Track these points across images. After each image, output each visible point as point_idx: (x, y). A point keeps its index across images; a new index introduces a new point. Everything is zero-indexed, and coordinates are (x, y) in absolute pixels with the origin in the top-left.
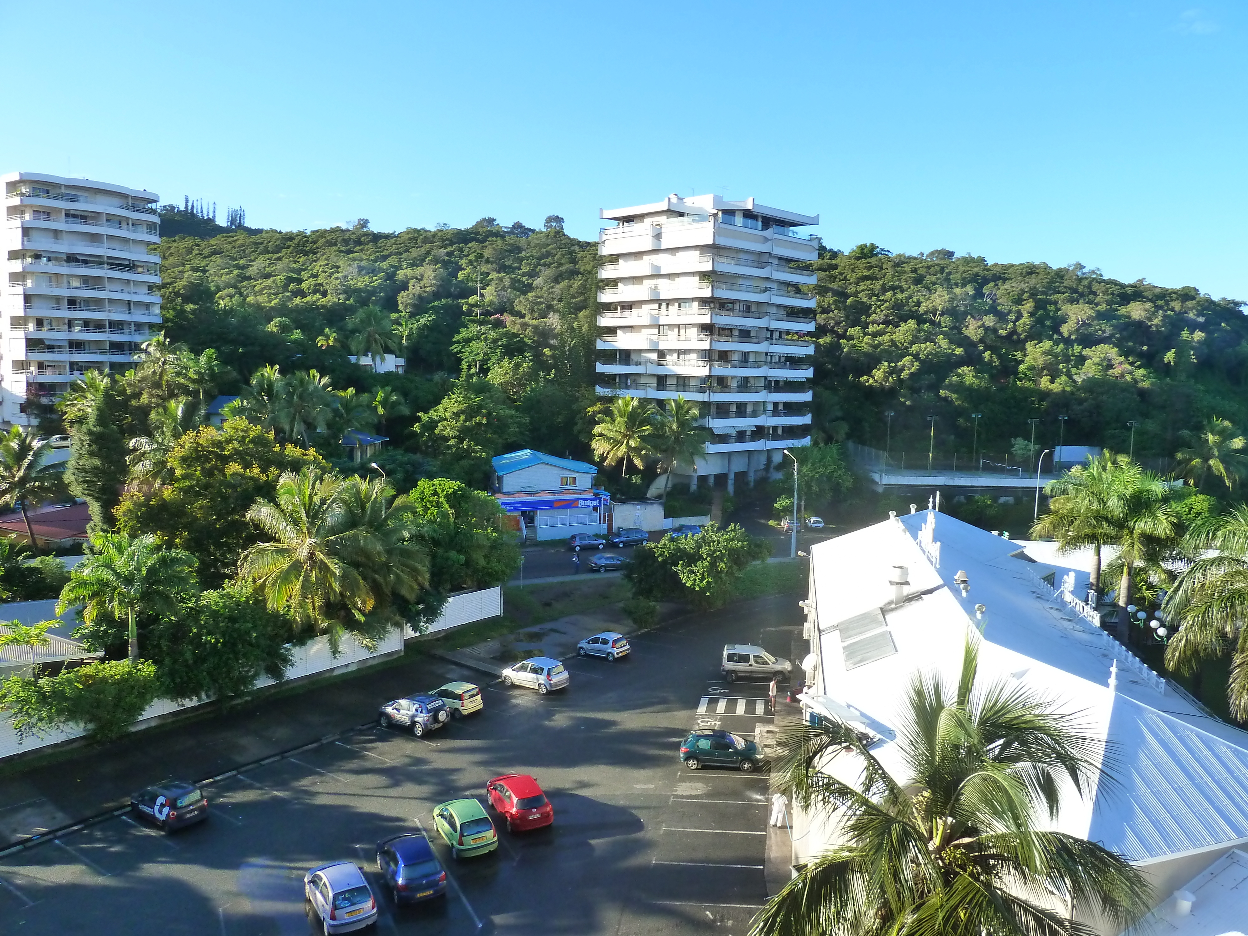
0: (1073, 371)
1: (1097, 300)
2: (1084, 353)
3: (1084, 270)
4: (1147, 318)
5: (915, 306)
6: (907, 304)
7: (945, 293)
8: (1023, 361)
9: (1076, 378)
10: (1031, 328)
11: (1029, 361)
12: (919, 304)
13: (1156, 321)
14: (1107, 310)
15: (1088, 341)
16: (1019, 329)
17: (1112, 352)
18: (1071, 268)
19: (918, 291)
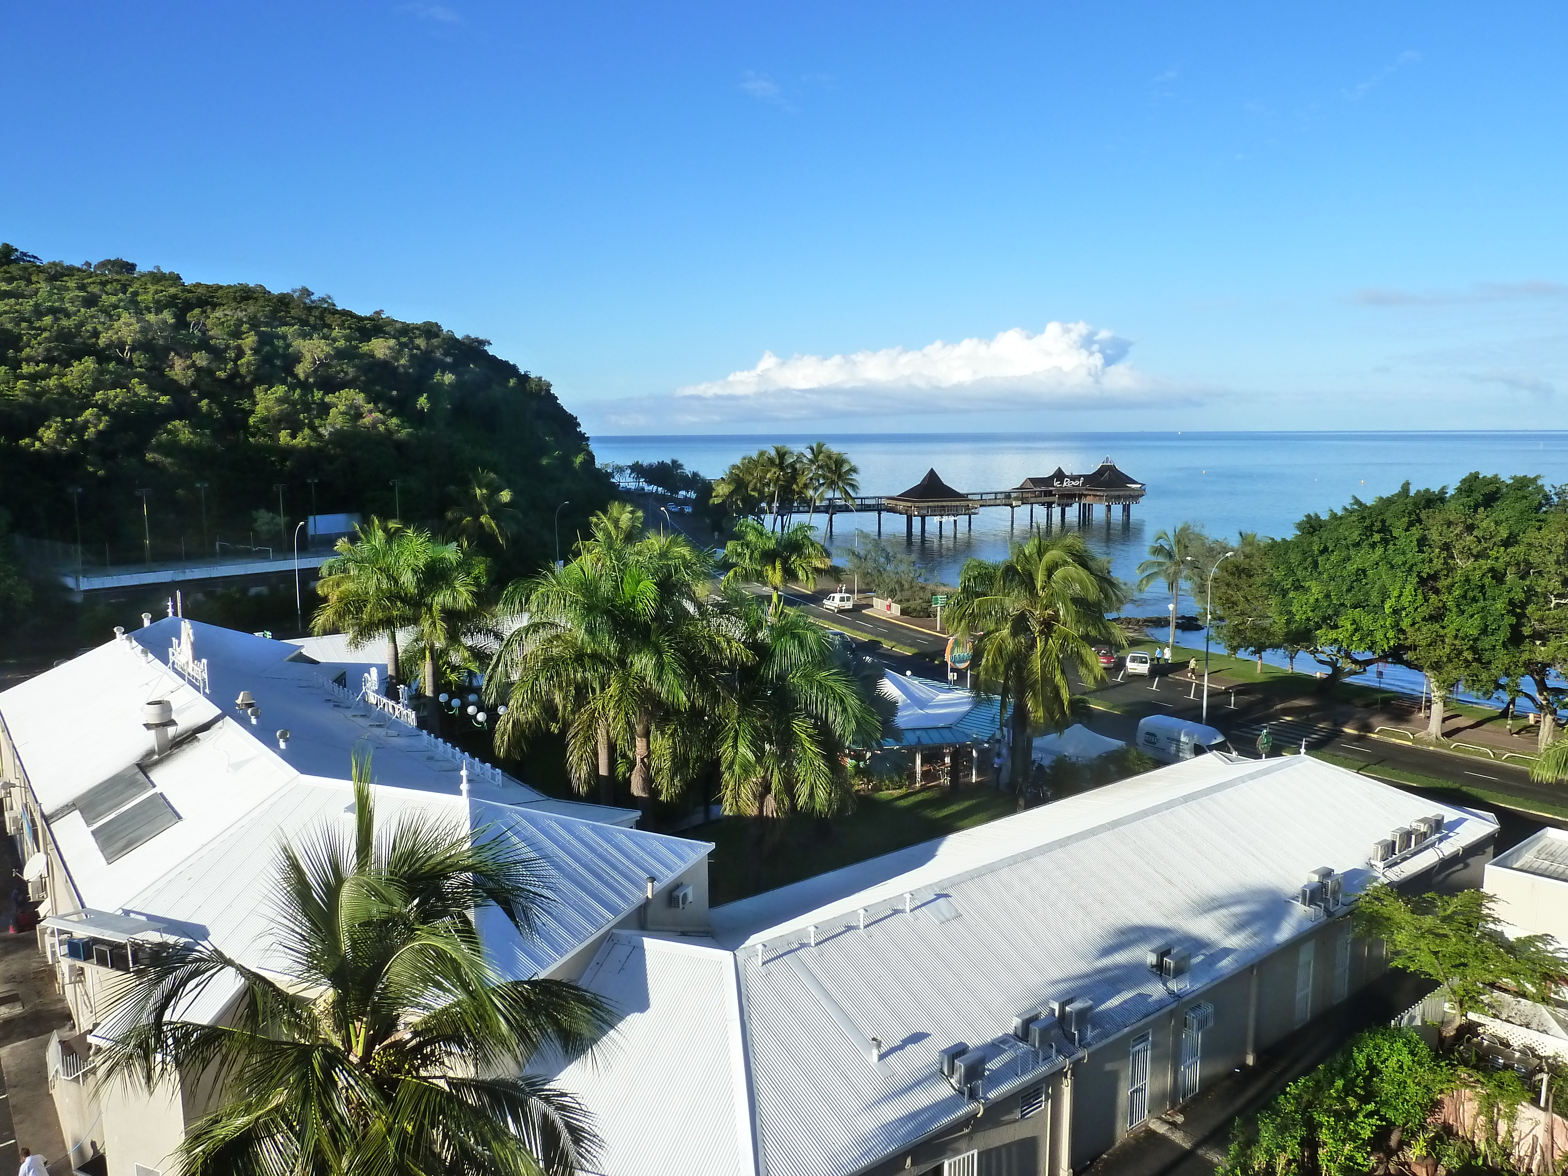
0: (317, 422)
1: (333, 335)
2: (327, 399)
3: (313, 298)
4: (393, 357)
5: (90, 338)
6: (78, 333)
7: (133, 320)
8: (253, 412)
9: (322, 430)
10: (257, 369)
11: (260, 410)
12: (96, 334)
13: (402, 362)
14: (346, 347)
15: (331, 385)
16: (243, 370)
17: (360, 398)
18: (296, 295)
19: (93, 317)
